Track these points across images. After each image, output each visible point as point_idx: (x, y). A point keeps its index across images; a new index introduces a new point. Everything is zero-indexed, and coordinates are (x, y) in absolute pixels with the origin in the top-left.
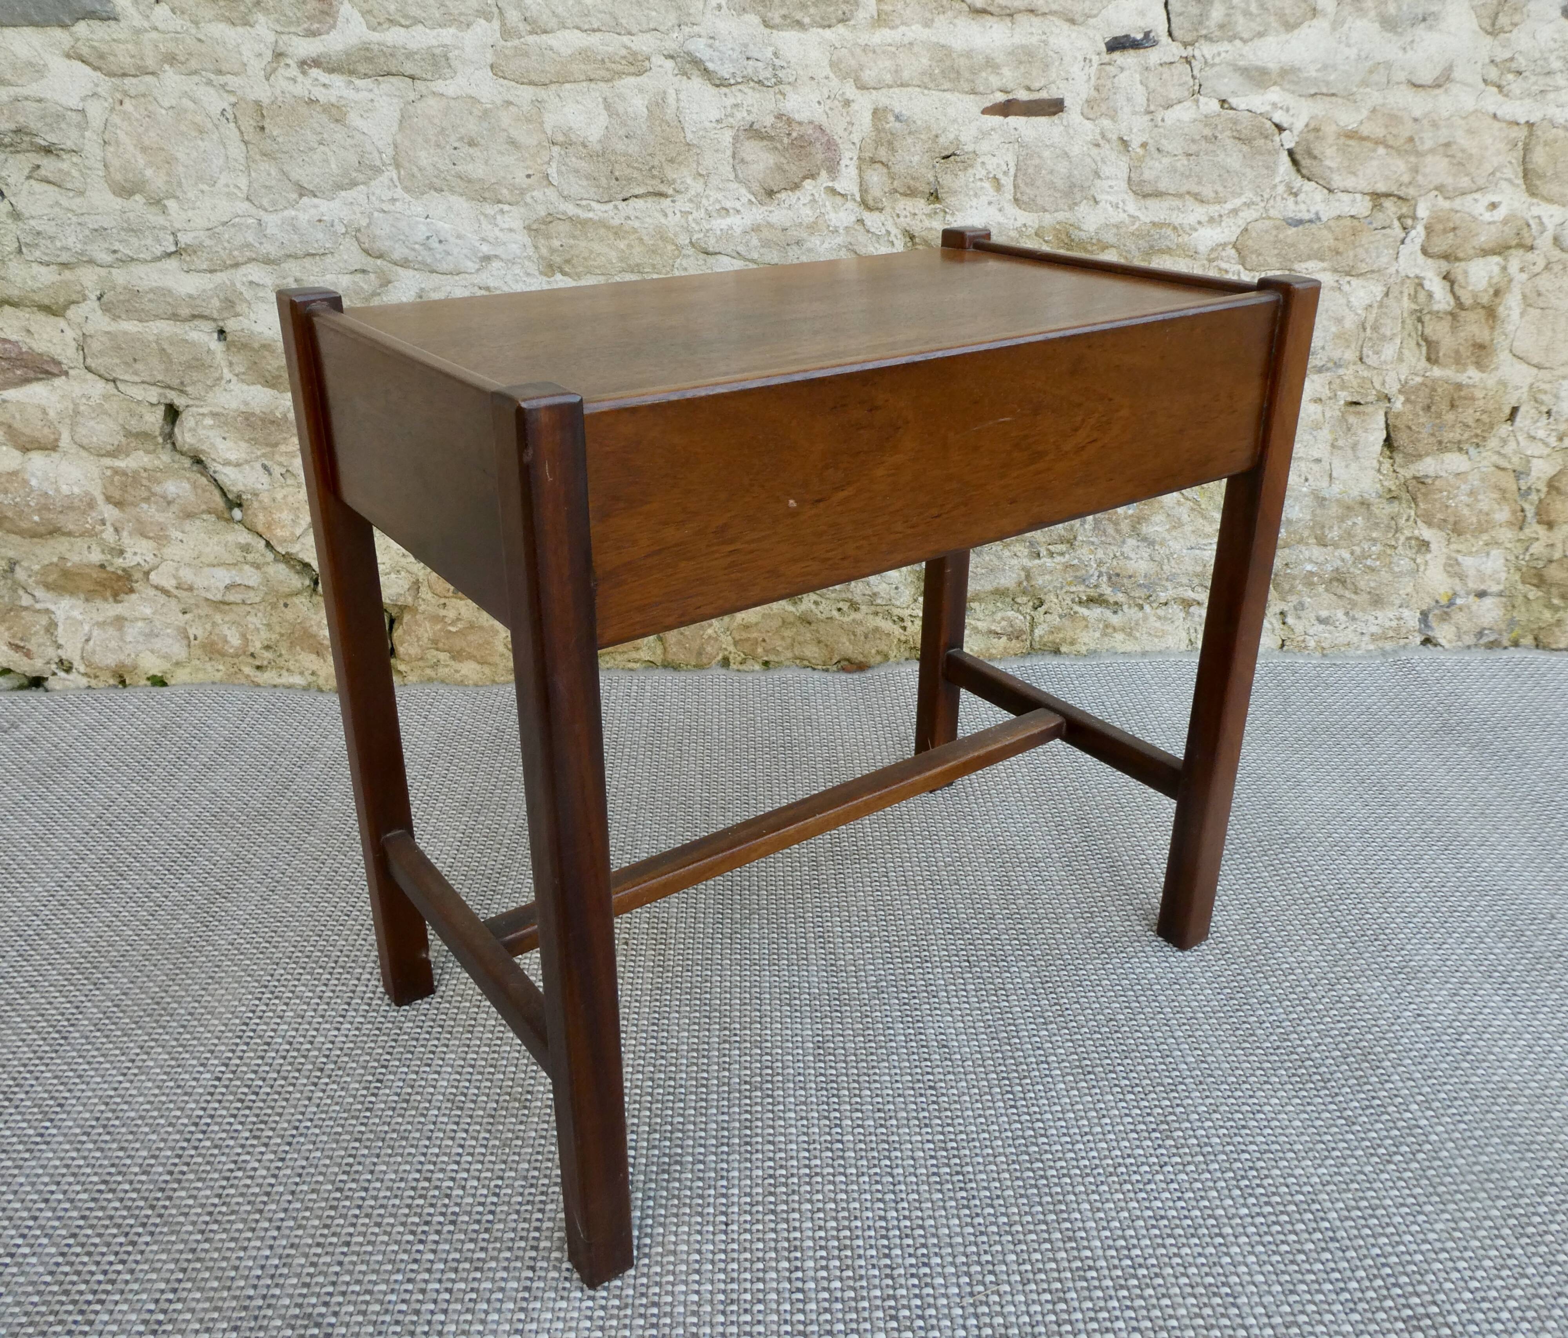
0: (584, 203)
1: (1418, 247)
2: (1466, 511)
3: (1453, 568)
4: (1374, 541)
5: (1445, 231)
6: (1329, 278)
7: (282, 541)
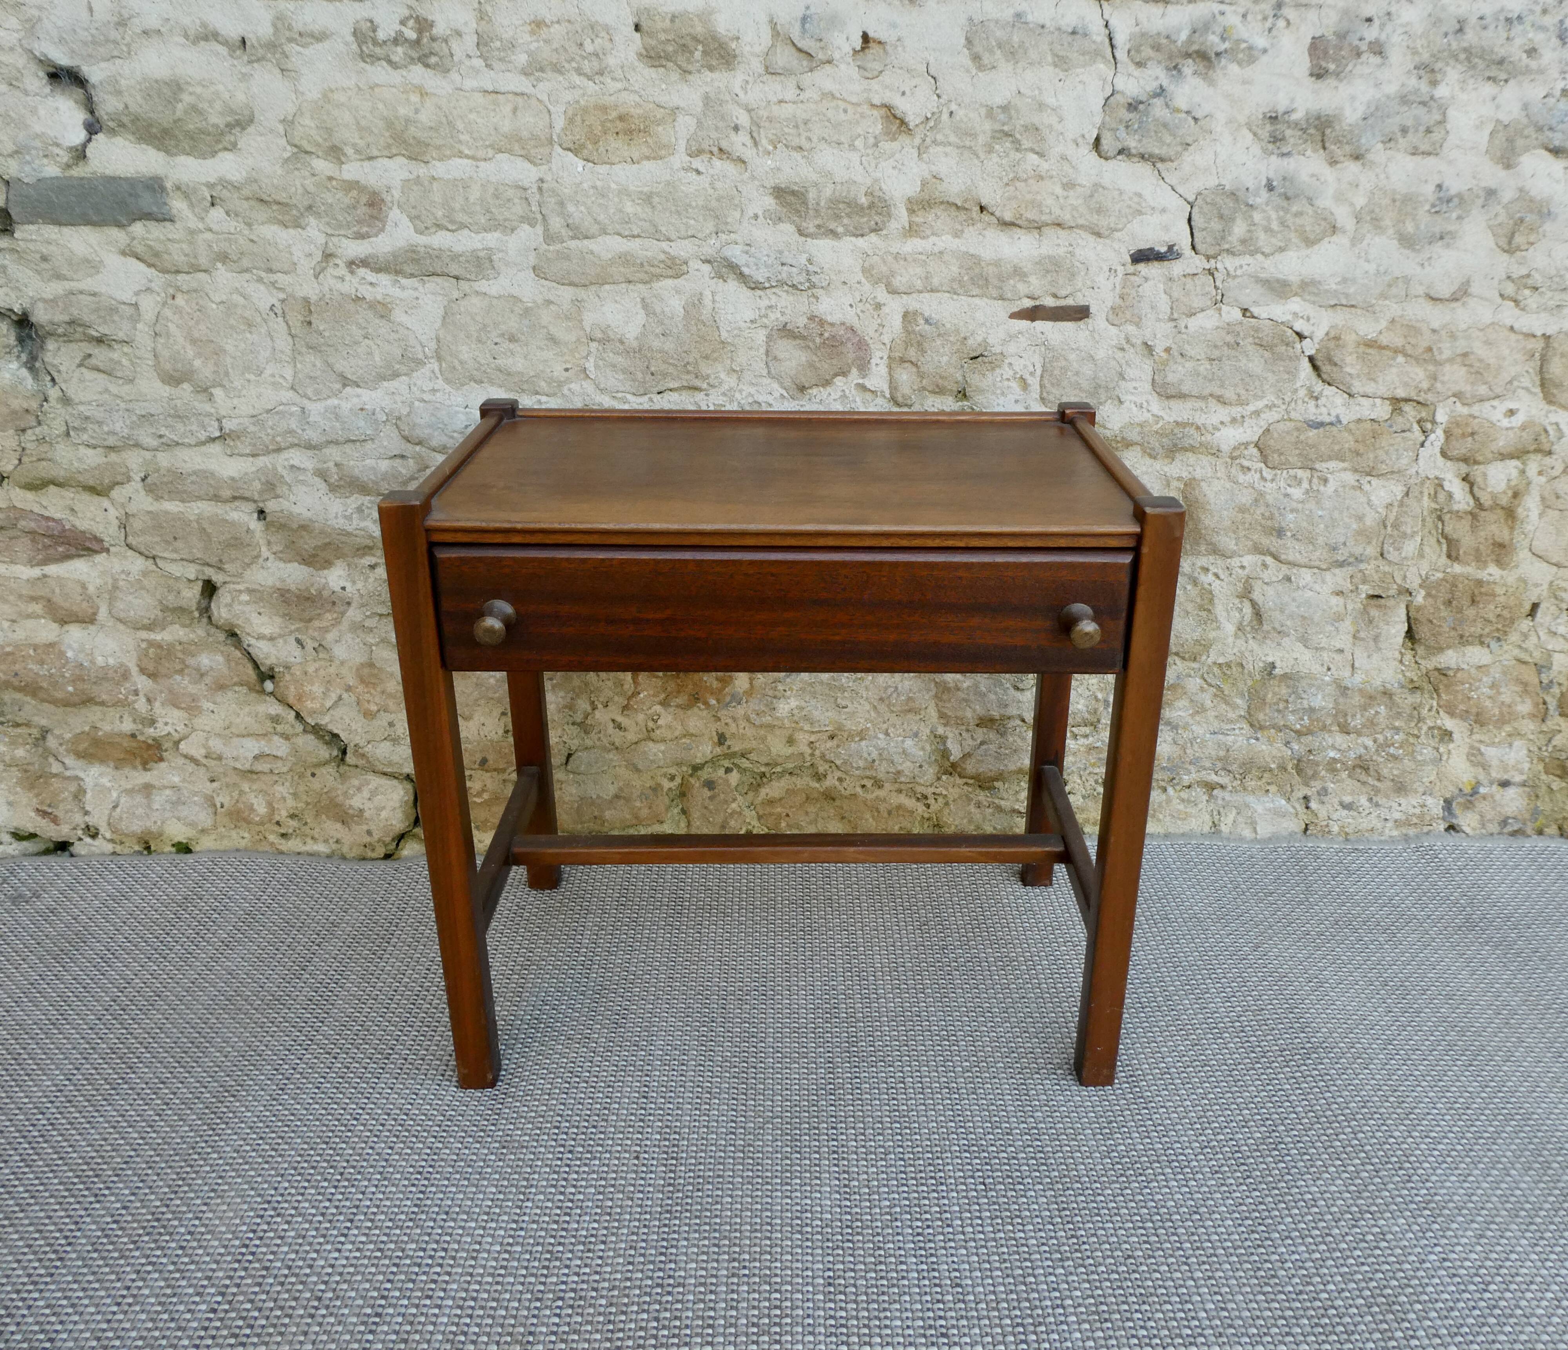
0: (620, 395)
1: (1438, 450)
2: (1488, 703)
3: (1475, 757)
4: (1397, 730)
5: (1463, 435)
6: (1350, 478)
7: (312, 712)
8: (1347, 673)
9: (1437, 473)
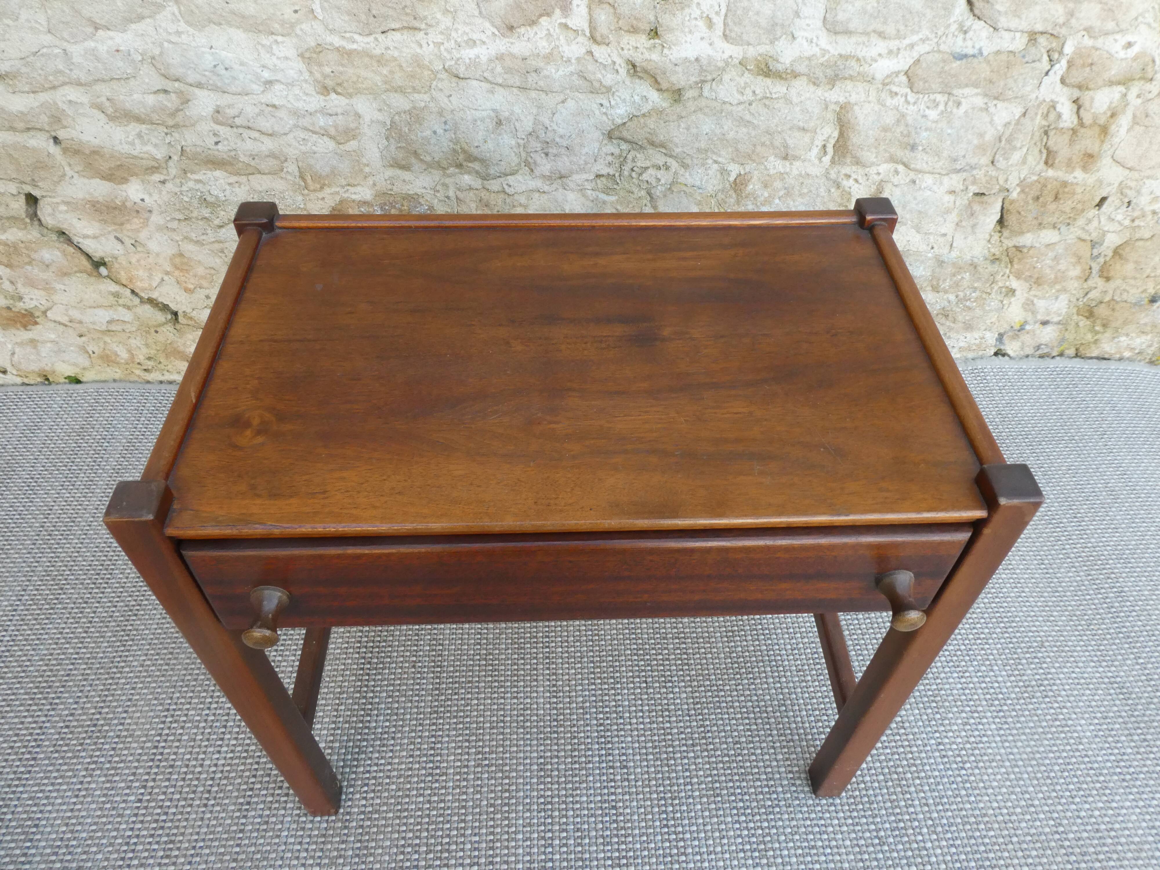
1: (1058, 78)
2: (1048, 271)
4: (975, 289)
5: (1083, 66)
6: (979, 101)
7: (144, 290)
8: (946, 250)
9: (1054, 97)
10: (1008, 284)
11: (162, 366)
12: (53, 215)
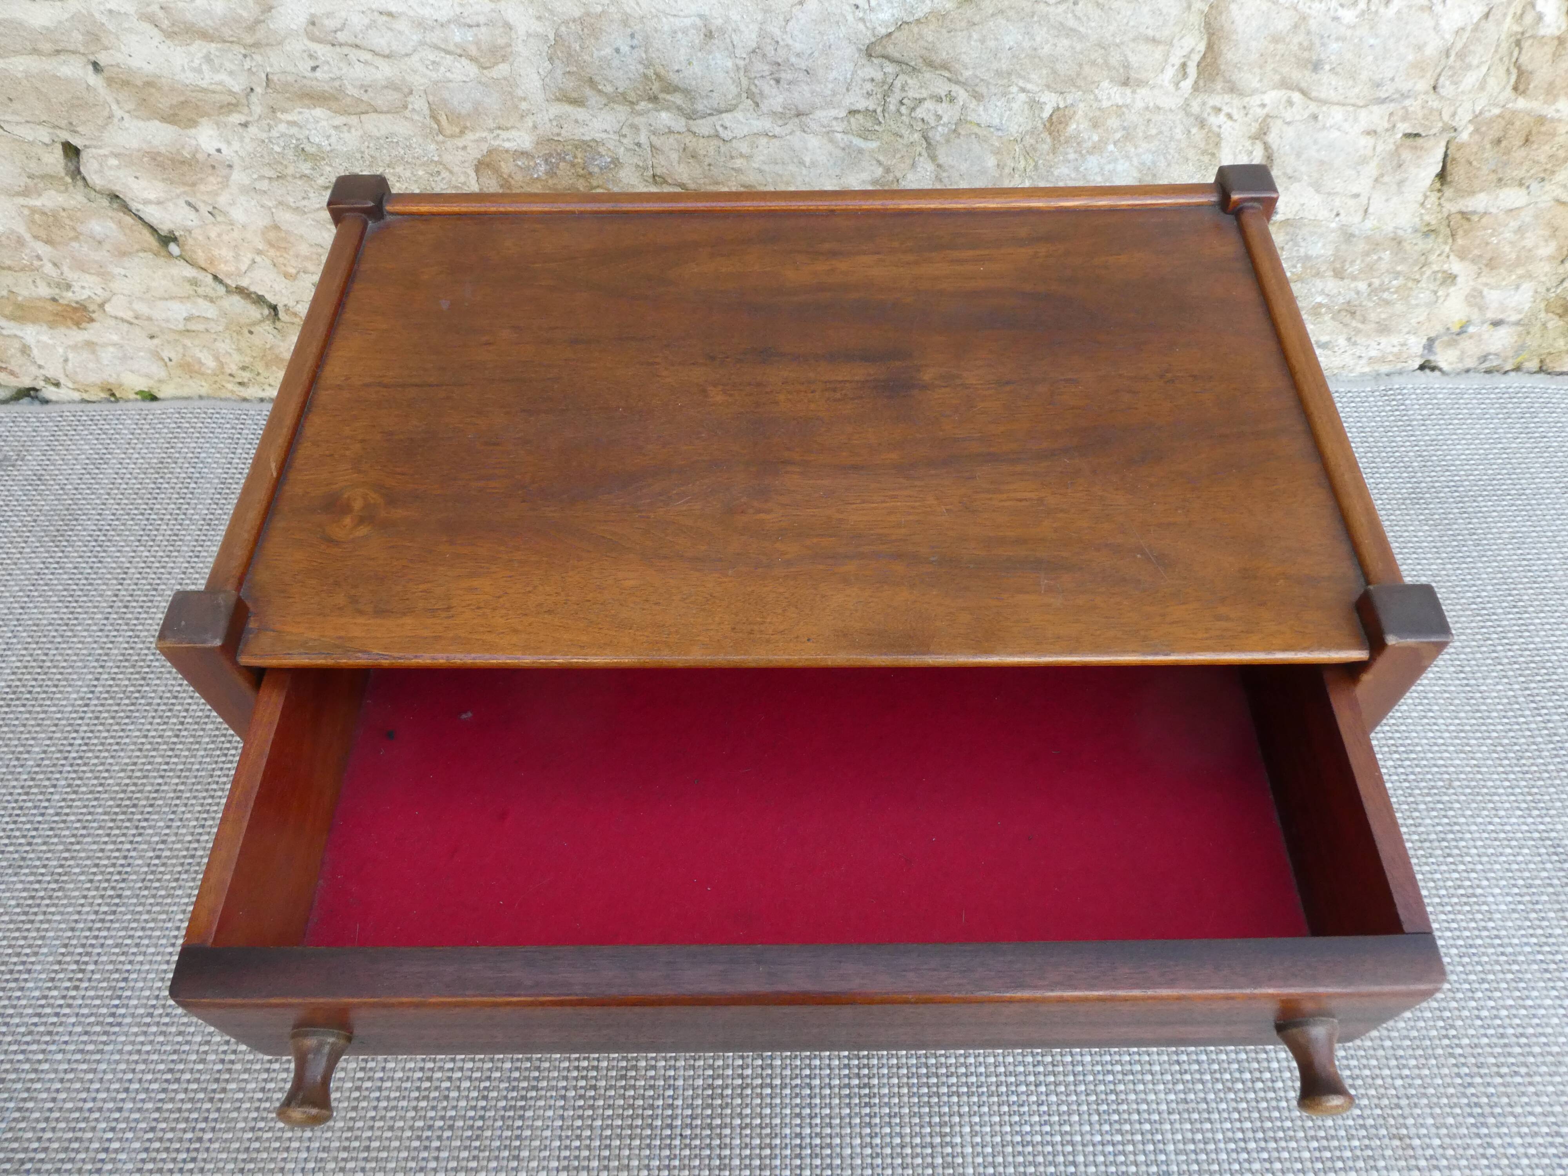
2: (1507, 249)
4: (1397, 275)
7: (229, 275)
8: (1357, 219)
10: (1446, 267)
11: (260, 379)
12: (100, 171)
